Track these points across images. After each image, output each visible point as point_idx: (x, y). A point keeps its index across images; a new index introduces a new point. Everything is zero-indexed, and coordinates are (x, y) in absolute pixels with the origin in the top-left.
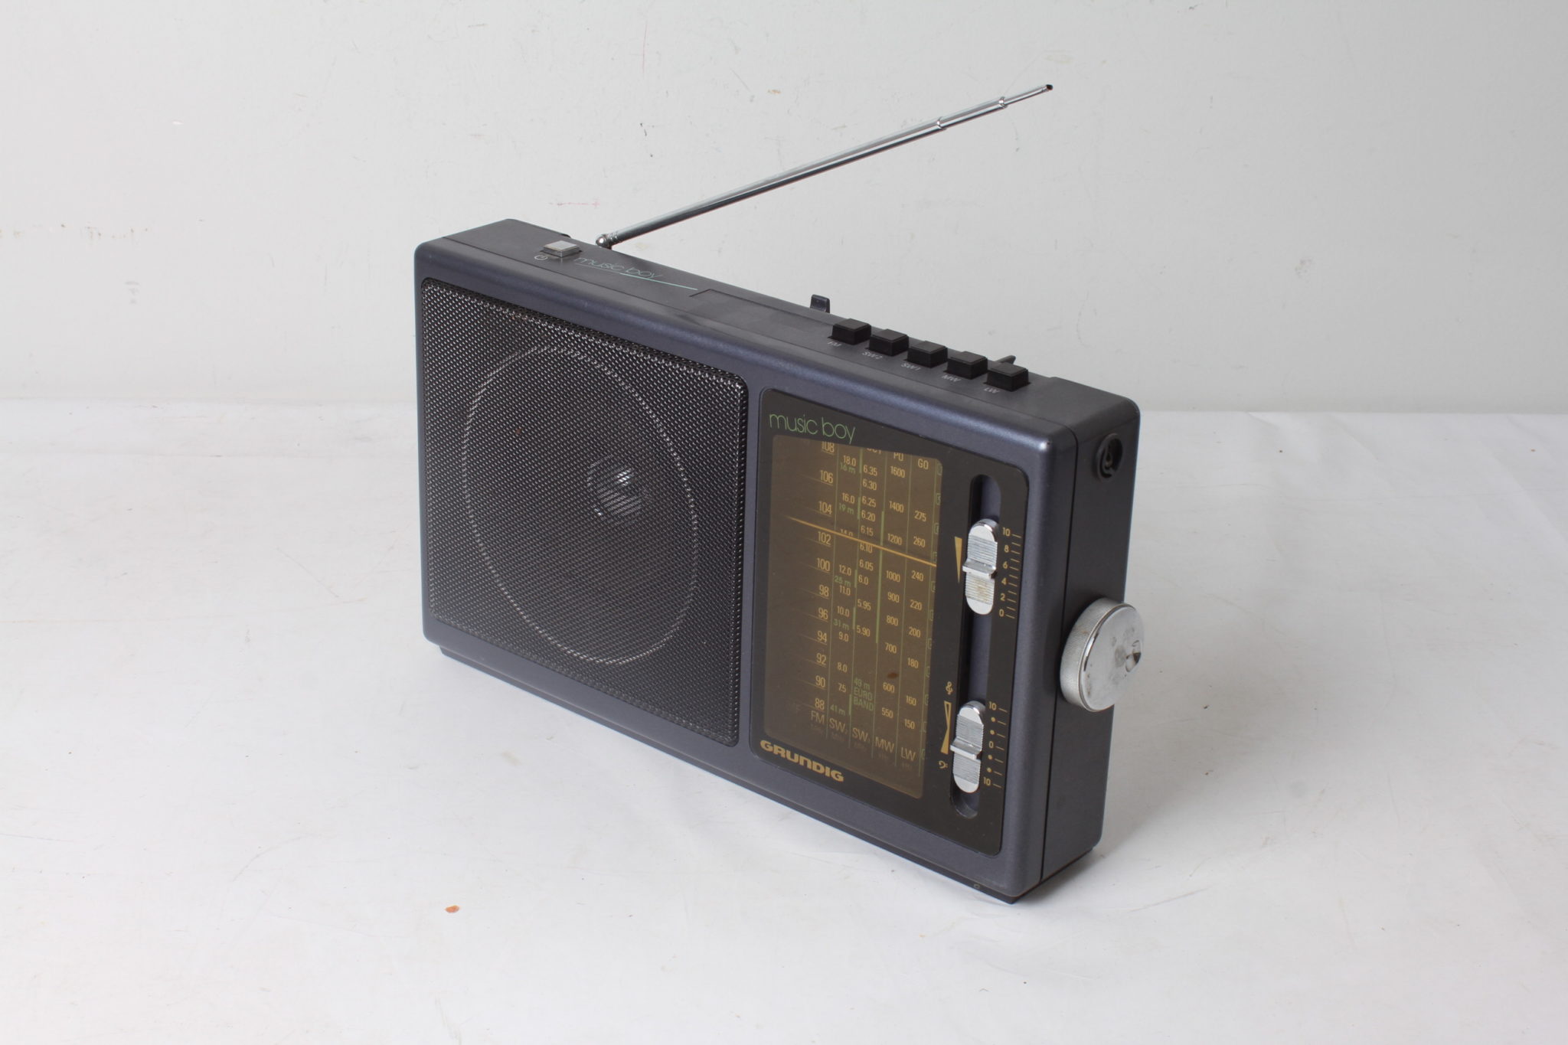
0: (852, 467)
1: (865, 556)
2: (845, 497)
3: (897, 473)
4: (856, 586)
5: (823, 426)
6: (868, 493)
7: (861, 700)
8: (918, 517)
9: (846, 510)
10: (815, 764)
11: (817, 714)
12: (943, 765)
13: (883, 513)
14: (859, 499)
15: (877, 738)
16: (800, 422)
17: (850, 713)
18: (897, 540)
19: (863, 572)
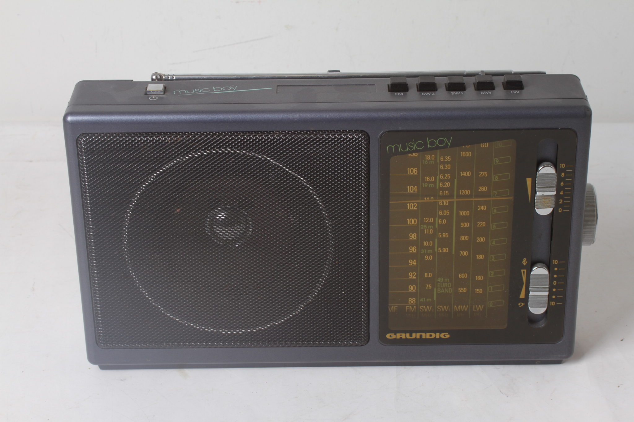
0: (432, 160)
1: (443, 208)
2: (427, 179)
3: (465, 155)
4: (437, 226)
5: (428, 142)
6: (444, 172)
7: (443, 289)
8: (482, 175)
9: (428, 186)
10: (428, 334)
11: (411, 307)
12: (521, 304)
13: (456, 180)
14: (438, 177)
15: (455, 306)
16: (411, 144)
17: (435, 299)
18: (467, 192)
19: (442, 217)
